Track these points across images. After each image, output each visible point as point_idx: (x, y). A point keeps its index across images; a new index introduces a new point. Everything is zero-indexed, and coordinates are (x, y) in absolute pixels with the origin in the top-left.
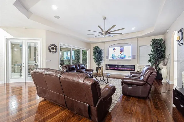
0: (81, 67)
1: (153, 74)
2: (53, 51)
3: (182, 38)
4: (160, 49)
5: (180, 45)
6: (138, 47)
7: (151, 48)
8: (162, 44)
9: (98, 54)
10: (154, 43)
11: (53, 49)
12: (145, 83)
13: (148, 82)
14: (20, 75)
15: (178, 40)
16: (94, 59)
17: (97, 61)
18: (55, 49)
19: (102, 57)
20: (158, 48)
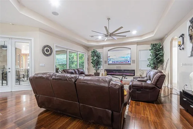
0: (80, 73)
1: (162, 78)
2: (48, 53)
3: (183, 43)
4: (159, 54)
5: (181, 50)
6: (138, 51)
7: (150, 53)
8: (161, 49)
9: (97, 59)
10: (153, 48)
11: (47, 51)
12: (154, 86)
13: (157, 86)
14: (2, 83)
15: (180, 45)
16: (92, 64)
17: (95, 66)
18: (50, 52)
19: (101, 61)
20: (157, 53)
